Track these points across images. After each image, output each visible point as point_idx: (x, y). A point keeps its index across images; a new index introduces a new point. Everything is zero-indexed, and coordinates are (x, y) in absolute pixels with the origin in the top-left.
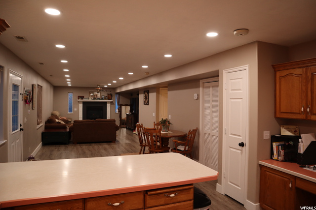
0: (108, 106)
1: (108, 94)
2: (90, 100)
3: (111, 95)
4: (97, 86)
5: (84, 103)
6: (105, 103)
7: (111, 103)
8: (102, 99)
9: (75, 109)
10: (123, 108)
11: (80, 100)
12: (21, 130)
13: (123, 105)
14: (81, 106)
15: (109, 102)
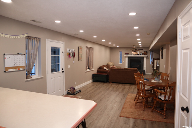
0: (145, 60)
1: (145, 52)
2: (132, 56)
3: (147, 52)
4: (133, 46)
5: (129, 57)
6: (143, 58)
7: (147, 57)
8: (141, 55)
9: (123, 61)
10: (155, 61)
11: (126, 56)
12: (63, 72)
13: (156, 59)
14: (127, 59)
15: (145, 57)
